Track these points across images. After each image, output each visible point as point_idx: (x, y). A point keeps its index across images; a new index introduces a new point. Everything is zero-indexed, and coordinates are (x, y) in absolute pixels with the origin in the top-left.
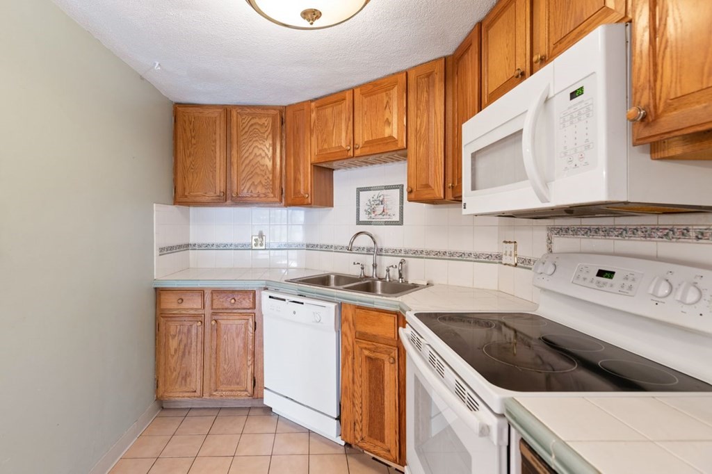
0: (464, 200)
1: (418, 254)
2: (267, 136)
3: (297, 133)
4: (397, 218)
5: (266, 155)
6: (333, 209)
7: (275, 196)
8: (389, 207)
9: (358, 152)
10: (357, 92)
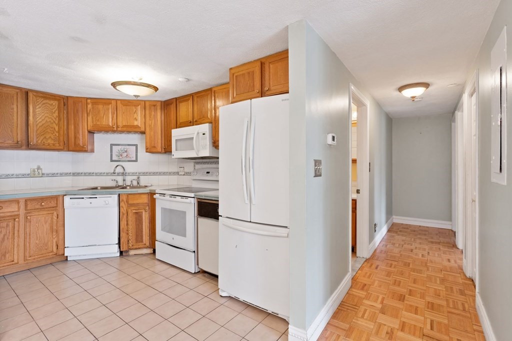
0: (173, 153)
1: (145, 174)
2: (55, 111)
3: (77, 112)
4: (134, 159)
5: (54, 122)
6: (94, 154)
7: (60, 146)
8: (130, 154)
9: (119, 129)
10: (119, 102)
